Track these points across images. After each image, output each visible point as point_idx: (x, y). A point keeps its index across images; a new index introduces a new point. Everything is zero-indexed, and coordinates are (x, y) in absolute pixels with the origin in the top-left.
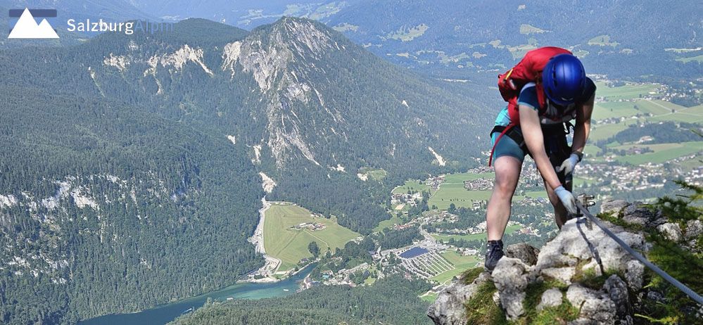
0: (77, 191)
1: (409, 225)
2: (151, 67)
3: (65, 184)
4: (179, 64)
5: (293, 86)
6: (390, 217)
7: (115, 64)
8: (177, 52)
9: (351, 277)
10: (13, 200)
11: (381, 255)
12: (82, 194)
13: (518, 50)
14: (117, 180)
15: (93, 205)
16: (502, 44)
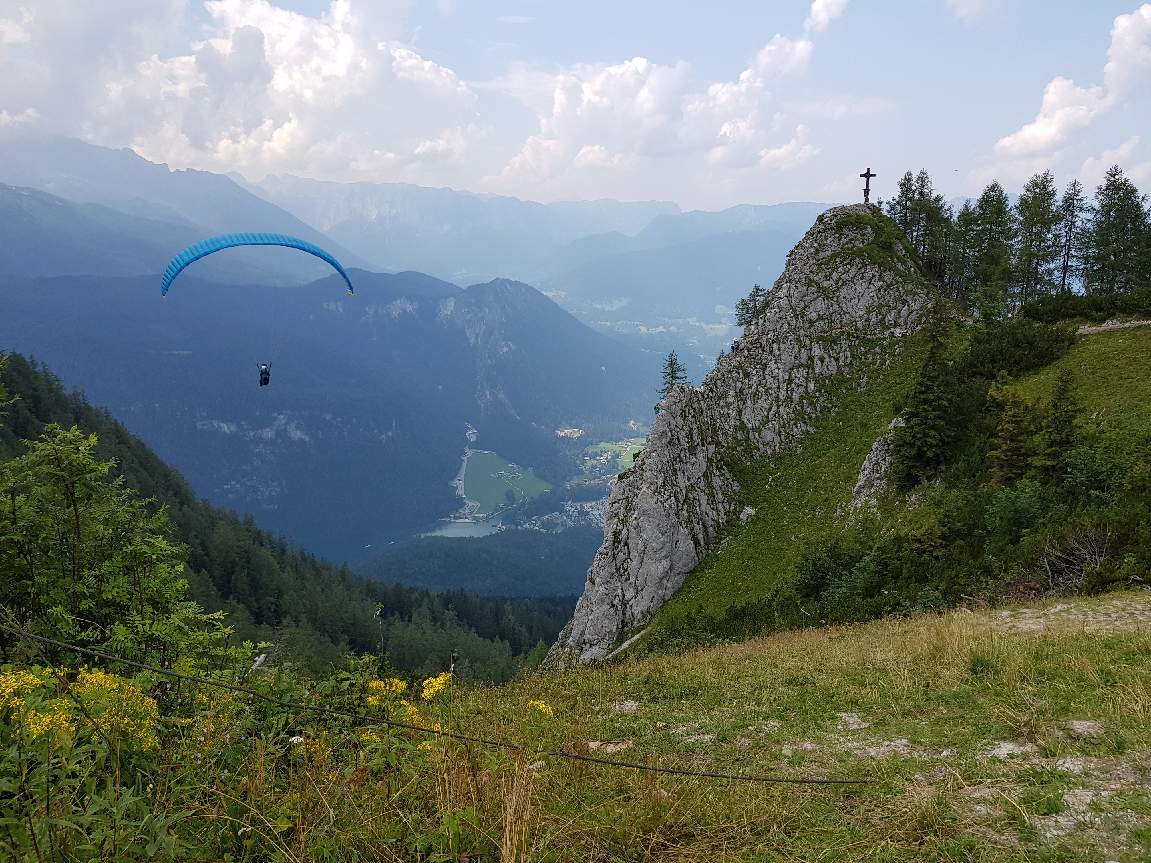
0: (293, 425)
1: (599, 481)
2: (368, 314)
3: (282, 417)
4: (395, 314)
5: (502, 344)
6: (582, 473)
7: (334, 309)
8: (394, 303)
9: (543, 524)
10: (233, 428)
11: (572, 507)
12: (297, 428)
13: (711, 329)
14: (331, 418)
15: (307, 439)
16: (697, 321)
